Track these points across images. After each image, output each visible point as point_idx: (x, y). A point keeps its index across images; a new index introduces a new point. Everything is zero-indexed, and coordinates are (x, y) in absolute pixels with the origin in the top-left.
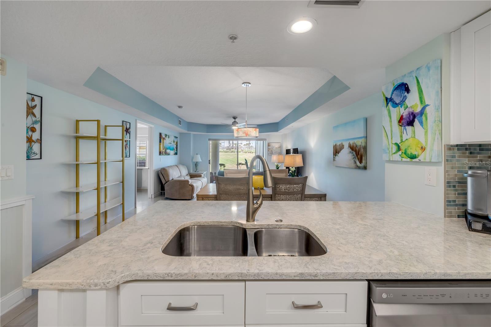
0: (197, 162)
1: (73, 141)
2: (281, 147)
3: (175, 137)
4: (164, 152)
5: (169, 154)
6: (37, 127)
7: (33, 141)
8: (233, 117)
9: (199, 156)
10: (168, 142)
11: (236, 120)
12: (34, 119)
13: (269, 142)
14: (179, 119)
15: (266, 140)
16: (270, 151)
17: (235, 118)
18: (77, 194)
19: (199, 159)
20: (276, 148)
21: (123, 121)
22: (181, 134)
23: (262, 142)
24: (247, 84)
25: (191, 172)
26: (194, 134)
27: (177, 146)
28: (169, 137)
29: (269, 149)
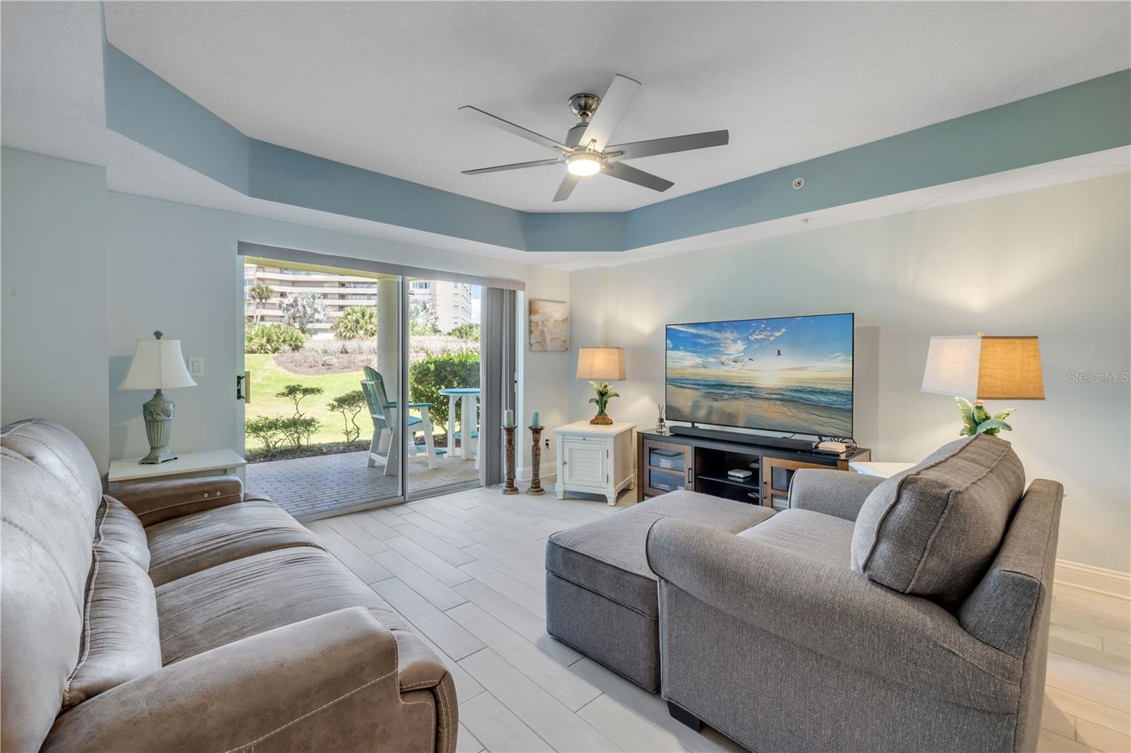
0: (159, 392)
2: (568, 321)
8: (574, 99)
13: (533, 297)
15: (522, 285)
16: (536, 332)
17: (586, 102)
19: (171, 368)
20: (555, 321)
29: (532, 326)
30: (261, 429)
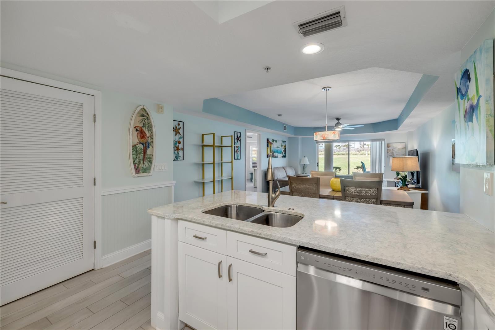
0: (305, 164)
1: (201, 148)
2: (405, 148)
3: (283, 141)
4: (271, 155)
5: (276, 157)
6: (181, 140)
7: (179, 149)
8: (336, 119)
9: (306, 159)
10: (274, 146)
11: (339, 121)
12: (180, 136)
13: (388, 142)
14: (284, 125)
15: (384, 140)
16: (389, 153)
17: (338, 119)
18: (203, 184)
19: (306, 161)
20: (399, 149)
21: (235, 132)
22: (289, 138)
23: (378, 143)
24: (328, 89)
25: (299, 174)
26: (302, 138)
27: (285, 149)
28: (276, 142)
29: (388, 151)
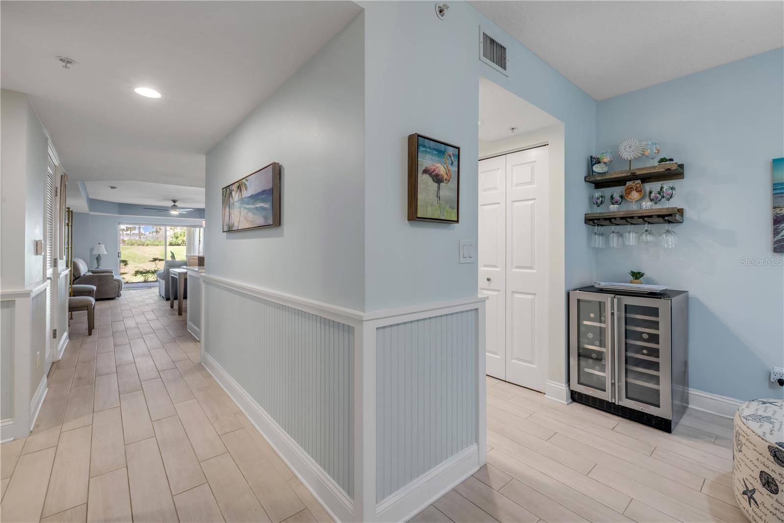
0: (100, 255)
8: (172, 200)
9: (103, 247)
11: (176, 204)
19: (103, 250)
30: (144, 273)
